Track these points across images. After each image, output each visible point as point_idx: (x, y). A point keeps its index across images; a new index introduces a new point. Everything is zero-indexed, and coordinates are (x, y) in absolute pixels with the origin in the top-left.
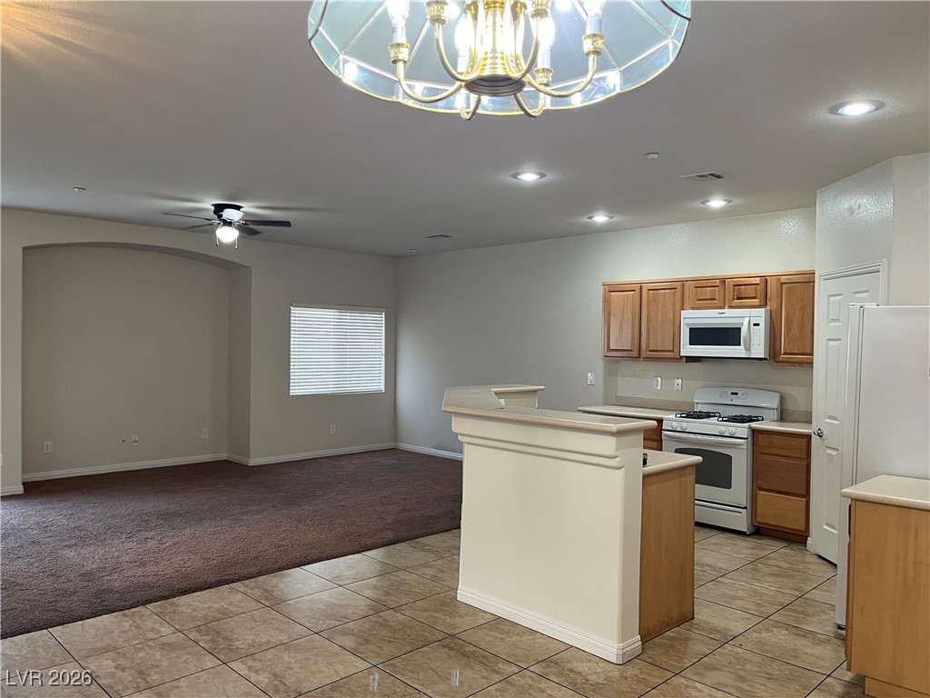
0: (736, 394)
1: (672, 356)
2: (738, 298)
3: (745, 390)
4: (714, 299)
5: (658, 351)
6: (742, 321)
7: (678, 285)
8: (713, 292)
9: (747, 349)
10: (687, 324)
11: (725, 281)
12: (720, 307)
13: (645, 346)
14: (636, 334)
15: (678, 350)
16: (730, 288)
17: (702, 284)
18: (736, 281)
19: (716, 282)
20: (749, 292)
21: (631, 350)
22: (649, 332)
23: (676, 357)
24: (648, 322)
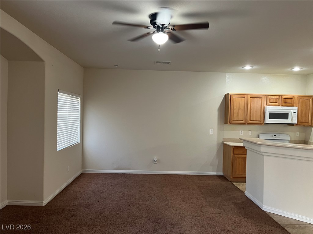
0: (276, 136)
1: (260, 123)
2: (285, 103)
3: (278, 134)
4: (276, 103)
5: (254, 121)
6: (290, 111)
7: (263, 97)
8: (276, 100)
9: (291, 121)
10: (269, 111)
11: (281, 97)
12: (279, 106)
13: (248, 119)
14: (245, 114)
15: (262, 121)
16: (283, 99)
17: (272, 97)
18: (284, 97)
19: (277, 97)
20: (289, 101)
21: (242, 121)
22: (250, 113)
23: (262, 123)
24: (250, 110)
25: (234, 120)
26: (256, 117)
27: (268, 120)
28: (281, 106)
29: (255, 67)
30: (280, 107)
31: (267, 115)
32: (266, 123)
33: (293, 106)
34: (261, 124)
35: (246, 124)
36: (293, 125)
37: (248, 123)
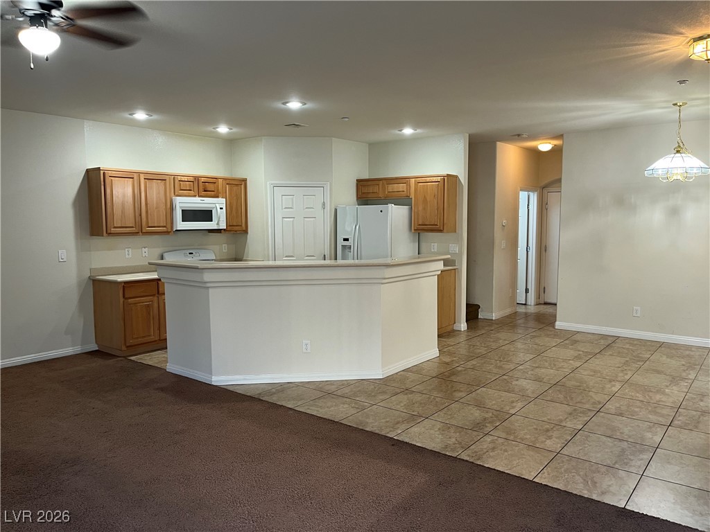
0: (192, 253)
1: (165, 230)
2: (205, 191)
3: (198, 251)
4: (190, 190)
5: (154, 227)
6: (214, 206)
7: (167, 177)
8: (190, 185)
9: (218, 224)
10: (181, 207)
11: (197, 178)
12: (195, 196)
13: (144, 224)
14: (137, 214)
15: (169, 226)
16: (201, 184)
17: (183, 178)
18: (203, 180)
19: (192, 179)
20: (211, 187)
21: (132, 227)
22: (147, 212)
23: (168, 231)
24: (146, 204)
25: (115, 227)
26: (158, 219)
27: (181, 225)
28: (199, 196)
29: (155, 117)
30: (198, 199)
31: (178, 215)
32: (177, 230)
33: (217, 197)
34: (167, 233)
35: (140, 233)
36: (219, 231)
37: (144, 231)
